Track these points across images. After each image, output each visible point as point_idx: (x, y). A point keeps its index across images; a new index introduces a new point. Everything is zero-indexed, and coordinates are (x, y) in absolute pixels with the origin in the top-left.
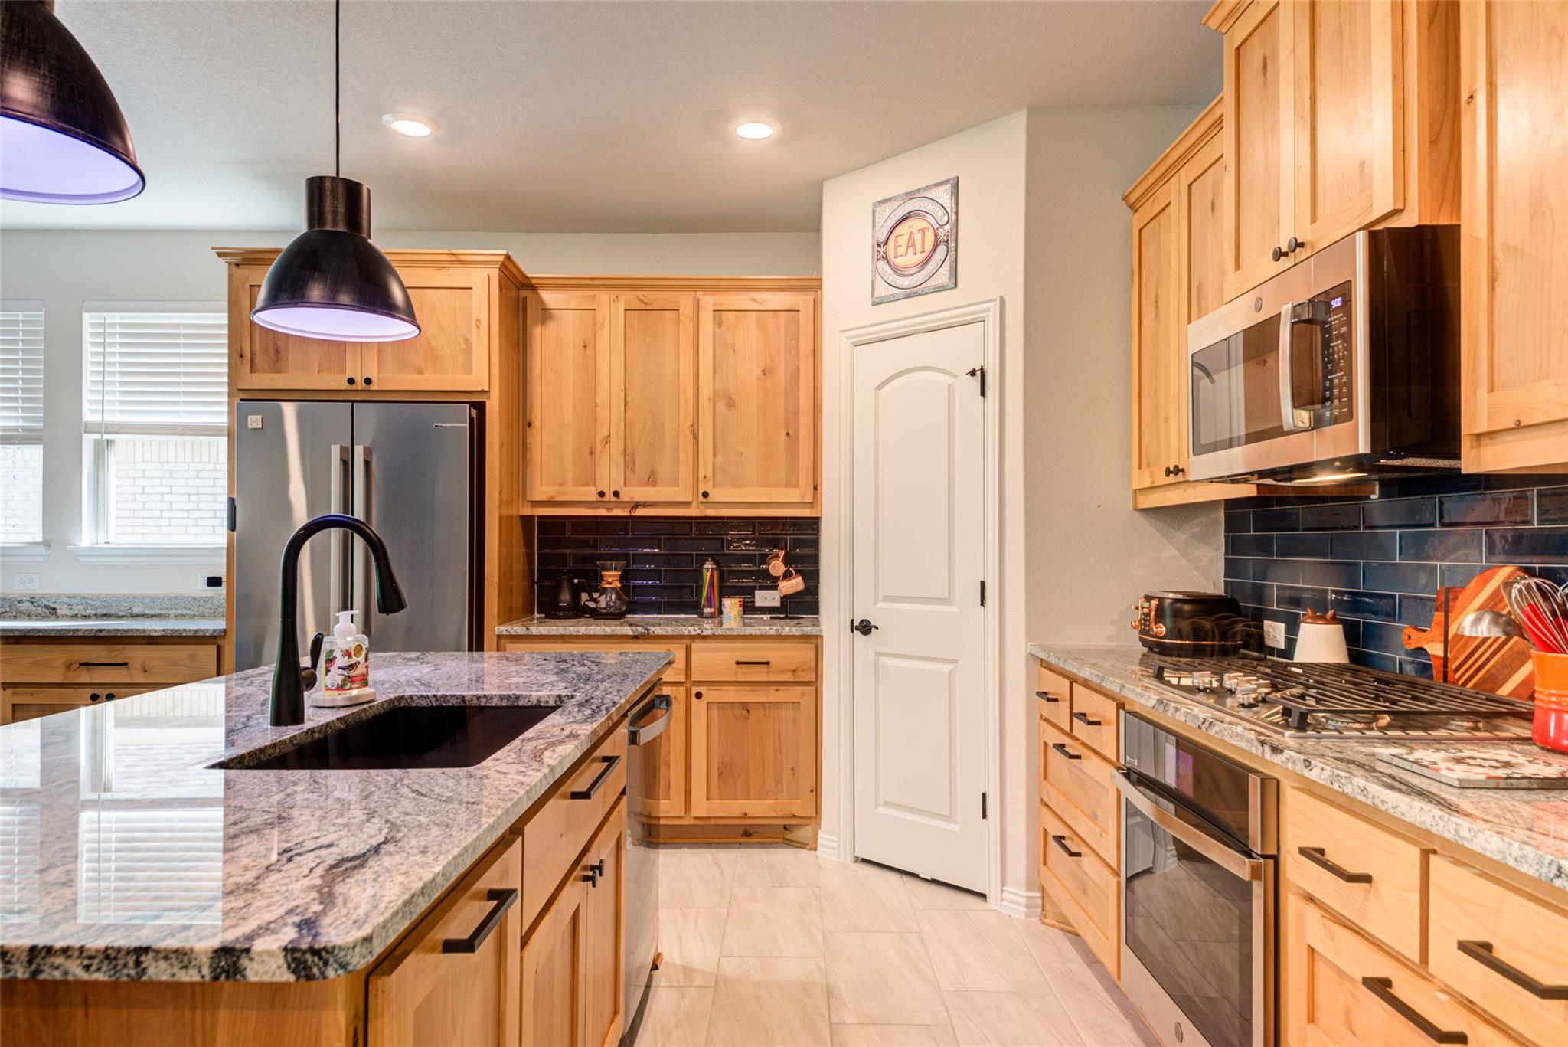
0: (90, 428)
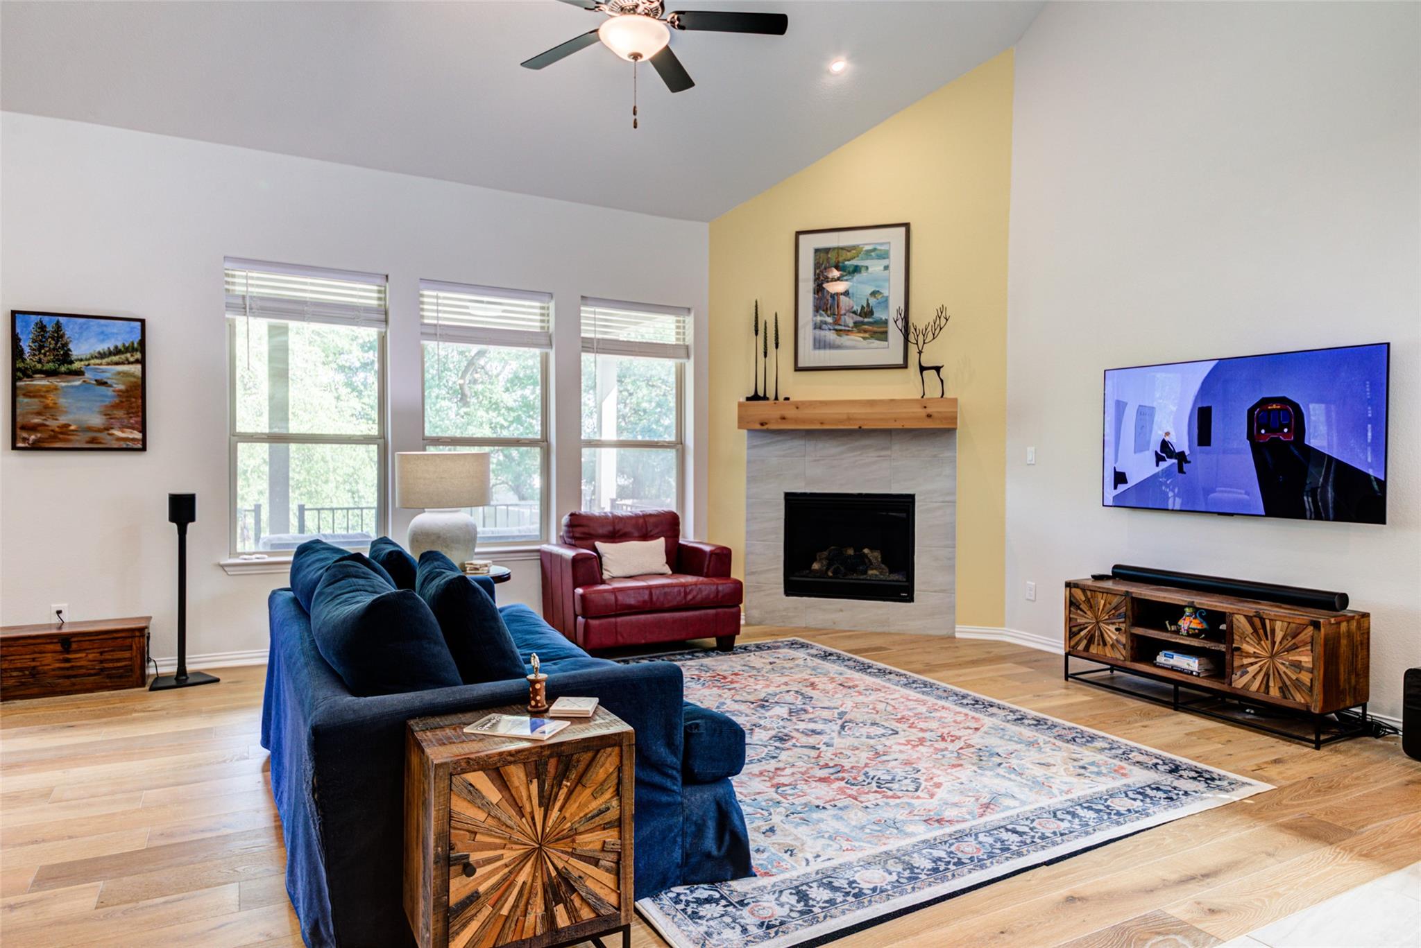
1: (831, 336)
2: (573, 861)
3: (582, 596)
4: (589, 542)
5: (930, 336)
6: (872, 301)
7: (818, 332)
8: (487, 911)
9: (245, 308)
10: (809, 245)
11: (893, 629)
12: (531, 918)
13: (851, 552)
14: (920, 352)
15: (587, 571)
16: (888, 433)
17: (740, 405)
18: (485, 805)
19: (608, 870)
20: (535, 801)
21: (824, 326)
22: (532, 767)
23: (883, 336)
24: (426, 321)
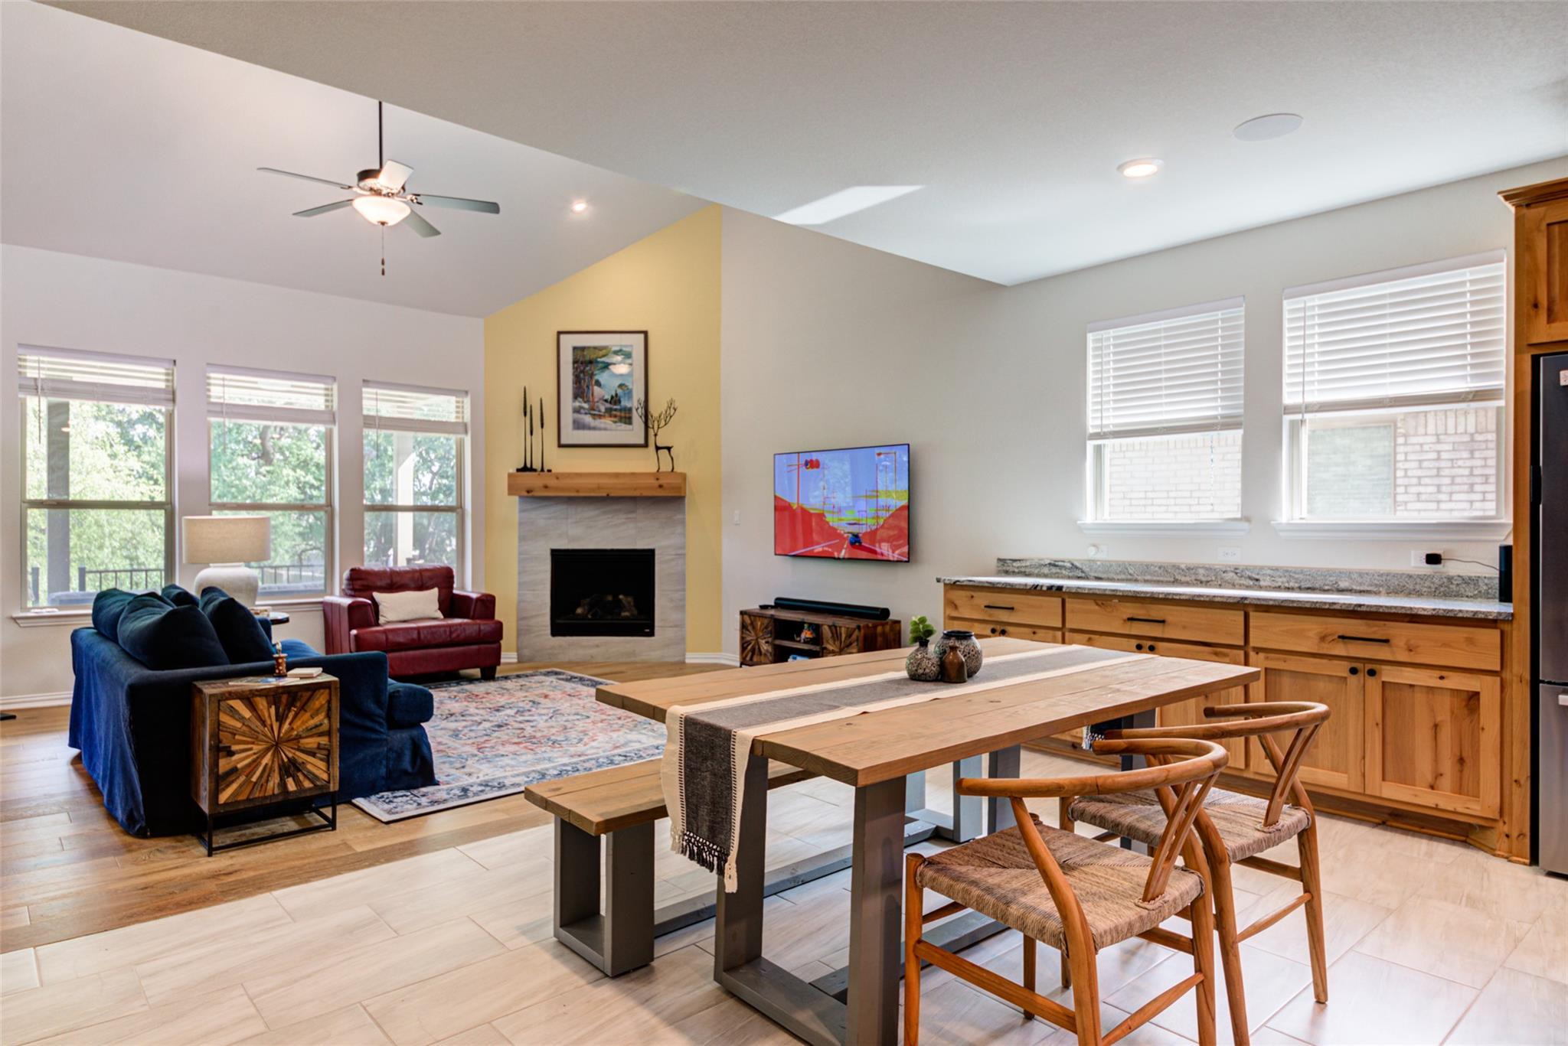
0: (1289, 410)
1: (588, 419)
2: (298, 753)
3: (356, 636)
4: (368, 593)
5: (663, 423)
6: (619, 391)
7: (577, 416)
8: (242, 778)
9: (37, 389)
10: (569, 343)
11: (638, 659)
12: (271, 784)
13: (610, 598)
14: (656, 435)
15: (364, 615)
16: (634, 499)
17: (510, 476)
18: (241, 719)
19: (321, 760)
20: (274, 718)
21: (582, 411)
22: (271, 698)
23: (628, 420)
24: (213, 400)
